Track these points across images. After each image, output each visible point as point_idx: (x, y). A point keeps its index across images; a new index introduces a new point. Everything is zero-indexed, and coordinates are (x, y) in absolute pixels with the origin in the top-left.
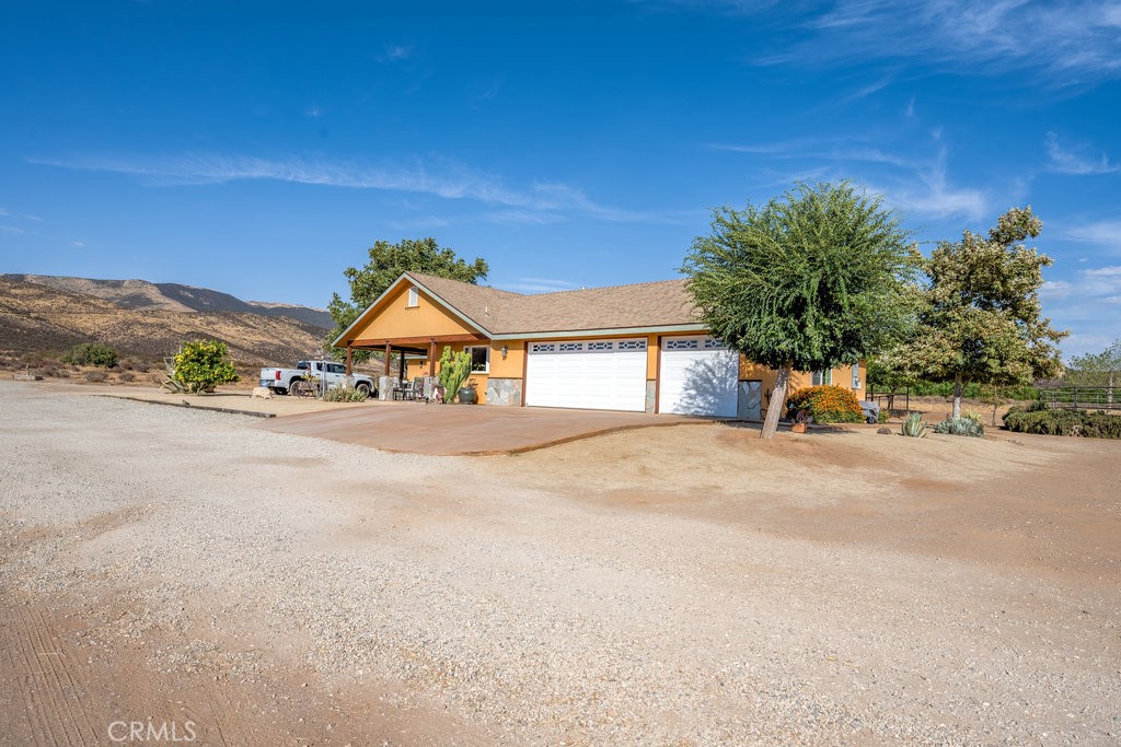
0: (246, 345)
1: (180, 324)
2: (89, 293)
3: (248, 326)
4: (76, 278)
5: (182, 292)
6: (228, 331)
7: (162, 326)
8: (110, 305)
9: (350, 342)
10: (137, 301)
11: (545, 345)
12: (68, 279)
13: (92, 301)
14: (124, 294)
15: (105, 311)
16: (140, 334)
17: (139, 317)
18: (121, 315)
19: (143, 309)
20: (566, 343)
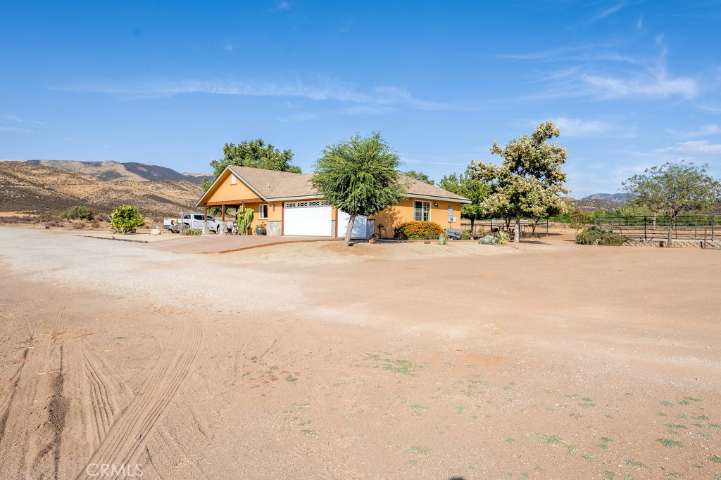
0: (182, 202)
1: (139, 189)
2: (81, 171)
3: (182, 189)
4: (73, 161)
5: (139, 168)
6: (169, 192)
7: (127, 191)
8: (94, 179)
9: (206, 204)
10: (111, 175)
11: (292, 204)
12: (67, 162)
13: (83, 177)
14: (103, 171)
15: (91, 182)
16: (114, 197)
17: (113, 186)
18: (101, 185)
19: (115, 180)
20: (300, 202)
